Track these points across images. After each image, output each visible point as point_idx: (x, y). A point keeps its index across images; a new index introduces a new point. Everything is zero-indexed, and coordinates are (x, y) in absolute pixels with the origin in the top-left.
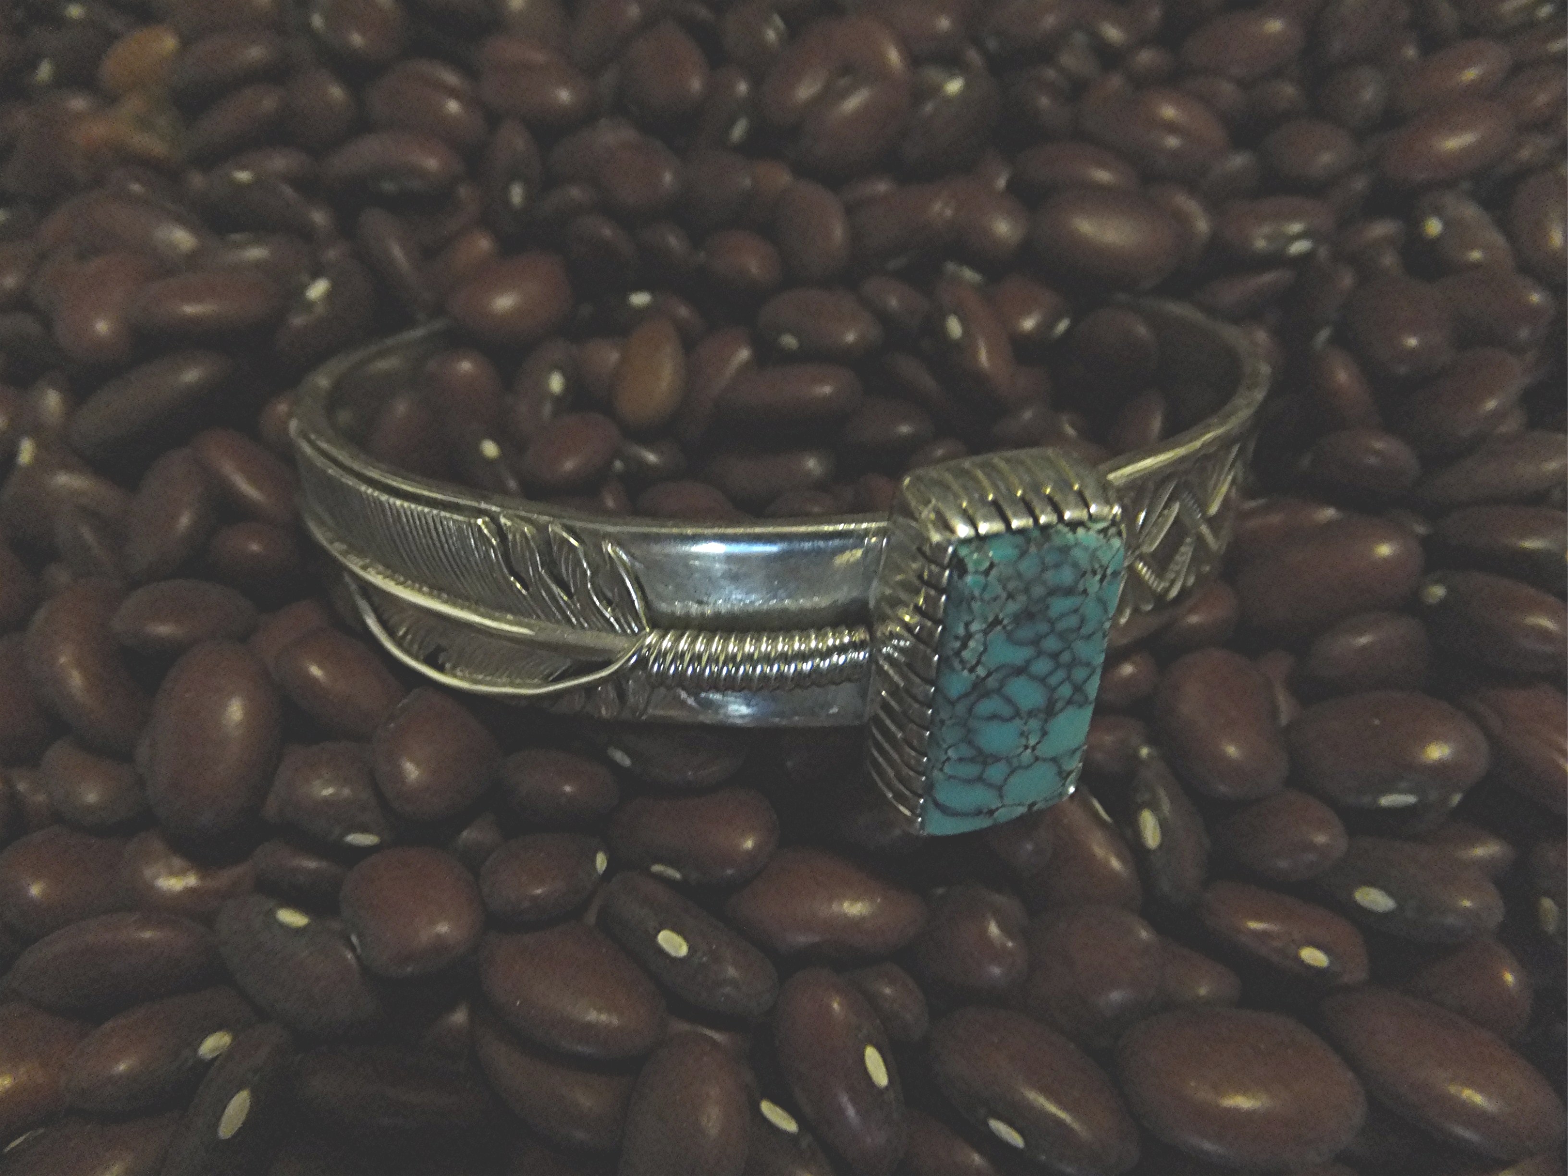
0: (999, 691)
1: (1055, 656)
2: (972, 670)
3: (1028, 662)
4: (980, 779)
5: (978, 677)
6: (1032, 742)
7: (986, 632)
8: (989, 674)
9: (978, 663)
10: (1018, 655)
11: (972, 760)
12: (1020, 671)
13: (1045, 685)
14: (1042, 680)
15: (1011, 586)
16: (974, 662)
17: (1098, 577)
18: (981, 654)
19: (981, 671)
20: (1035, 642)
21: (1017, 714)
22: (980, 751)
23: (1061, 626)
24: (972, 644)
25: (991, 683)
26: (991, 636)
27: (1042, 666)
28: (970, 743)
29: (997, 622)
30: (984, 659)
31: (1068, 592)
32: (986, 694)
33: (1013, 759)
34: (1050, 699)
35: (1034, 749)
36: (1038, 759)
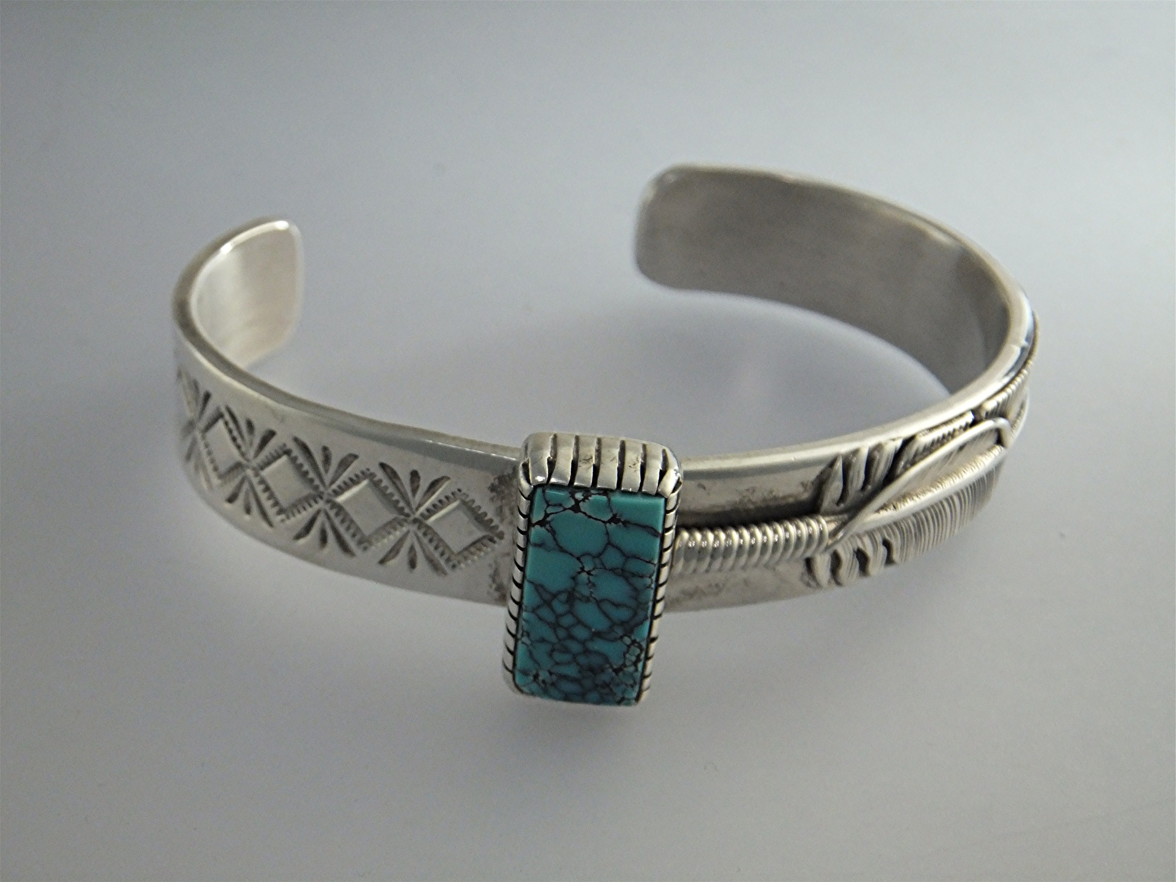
0: (613, 624)
1: (571, 637)
2: (634, 642)
3: (591, 639)
4: (627, 557)
5: (629, 637)
6: (584, 575)
7: (624, 665)
8: (621, 638)
9: (629, 647)
10: (598, 645)
11: (634, 575)
12: (598, 635)
13: (577, 618)
14: (579, 622)
15: (606, 691)
16: (632, 647)
17: (541, 678)
18: (628, 652)
19: (627, 641)
20: (587, 652)
21: (599, 603)
22: (627, 579)
23: (567, 657)
24: (634, 659)
25: (619, 631)
26: (621, 662)
27: (580, 633)
28: (635, 589)
29: (617, 671)
30: (625, 648)
31: (564, 677)
32: (622, 623)
33: (599, 566)
34: (572, 606)
35: (583, 569)
36: (578, 559)
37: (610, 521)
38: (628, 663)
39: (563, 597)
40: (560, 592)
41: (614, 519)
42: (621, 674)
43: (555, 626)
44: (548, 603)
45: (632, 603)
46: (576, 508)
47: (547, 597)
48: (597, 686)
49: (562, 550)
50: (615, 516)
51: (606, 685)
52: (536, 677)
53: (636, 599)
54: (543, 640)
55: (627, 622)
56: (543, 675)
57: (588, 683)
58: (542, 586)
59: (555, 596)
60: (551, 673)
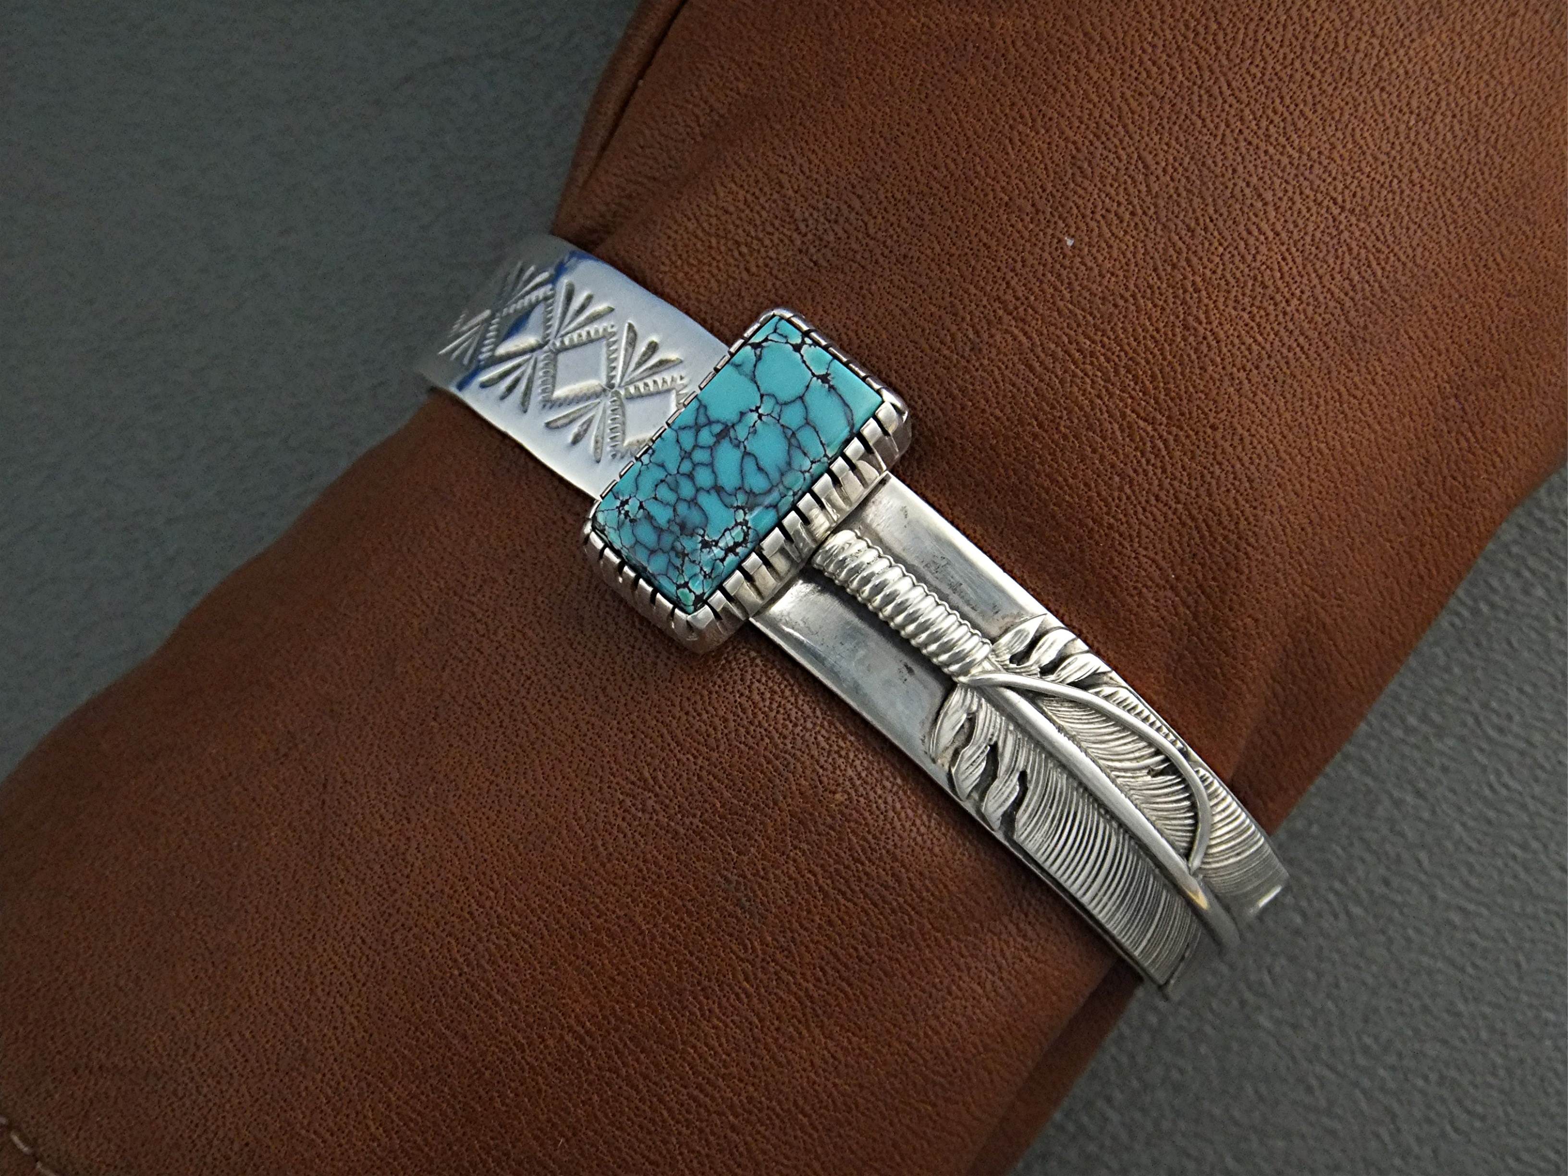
0: (742, 487)
1: (690, 476)
3: (708, 491)
4: (808, 423)
6: (755, 416)
8: (738, 507)
9: (737, 524)
10: (709, 502)
11: (799, 447)
12: (718, 489)
13: (713, 459)
14: (711, 465)
15: (678, 562)
17: (627, 507)
18: (731, 529)
20: (693, 502)
21: (746, 454)
22: (790, 445)
23: (670, 497)
25: (741, 499)
26: (715, 537)
27: (704, 477)
28: (789, 464)
29: (704, 544)
30: (732, 523)
31: (649, 517)
32: (750, 493)
33: (775, 415)
34: (718, 442)
35: (757, 408)
36: (762, 396)
37: (818, 377)
38: (722, 544)
39: (717, 428)
40: (718, 422)
41: (824, 378)
42: (705, 551)
43: (686, 455)
44: (697, 428)
45: (775, 476)
46: (797, 348)
47: (702, 420)
48: (673, 548)
49: (754, 380)
50: (827, 374)
51: (683, 555)
52: (624, 503)
53: (782, 475)
54: (662, 466)
55: (755, 495)
56: (632, 507)
57: (667, 540)
58: (705, 407)
59: (710, 423)
60: (641, 507)
